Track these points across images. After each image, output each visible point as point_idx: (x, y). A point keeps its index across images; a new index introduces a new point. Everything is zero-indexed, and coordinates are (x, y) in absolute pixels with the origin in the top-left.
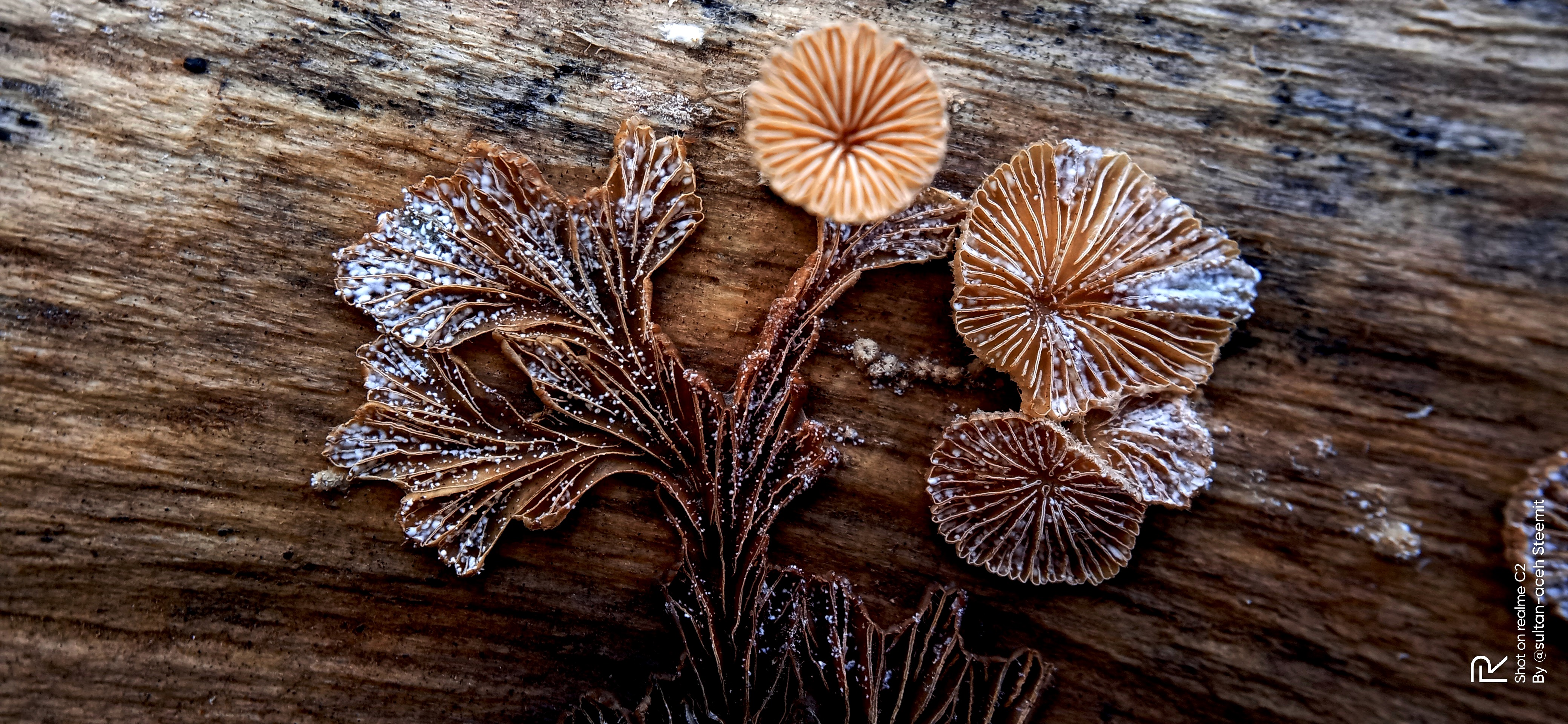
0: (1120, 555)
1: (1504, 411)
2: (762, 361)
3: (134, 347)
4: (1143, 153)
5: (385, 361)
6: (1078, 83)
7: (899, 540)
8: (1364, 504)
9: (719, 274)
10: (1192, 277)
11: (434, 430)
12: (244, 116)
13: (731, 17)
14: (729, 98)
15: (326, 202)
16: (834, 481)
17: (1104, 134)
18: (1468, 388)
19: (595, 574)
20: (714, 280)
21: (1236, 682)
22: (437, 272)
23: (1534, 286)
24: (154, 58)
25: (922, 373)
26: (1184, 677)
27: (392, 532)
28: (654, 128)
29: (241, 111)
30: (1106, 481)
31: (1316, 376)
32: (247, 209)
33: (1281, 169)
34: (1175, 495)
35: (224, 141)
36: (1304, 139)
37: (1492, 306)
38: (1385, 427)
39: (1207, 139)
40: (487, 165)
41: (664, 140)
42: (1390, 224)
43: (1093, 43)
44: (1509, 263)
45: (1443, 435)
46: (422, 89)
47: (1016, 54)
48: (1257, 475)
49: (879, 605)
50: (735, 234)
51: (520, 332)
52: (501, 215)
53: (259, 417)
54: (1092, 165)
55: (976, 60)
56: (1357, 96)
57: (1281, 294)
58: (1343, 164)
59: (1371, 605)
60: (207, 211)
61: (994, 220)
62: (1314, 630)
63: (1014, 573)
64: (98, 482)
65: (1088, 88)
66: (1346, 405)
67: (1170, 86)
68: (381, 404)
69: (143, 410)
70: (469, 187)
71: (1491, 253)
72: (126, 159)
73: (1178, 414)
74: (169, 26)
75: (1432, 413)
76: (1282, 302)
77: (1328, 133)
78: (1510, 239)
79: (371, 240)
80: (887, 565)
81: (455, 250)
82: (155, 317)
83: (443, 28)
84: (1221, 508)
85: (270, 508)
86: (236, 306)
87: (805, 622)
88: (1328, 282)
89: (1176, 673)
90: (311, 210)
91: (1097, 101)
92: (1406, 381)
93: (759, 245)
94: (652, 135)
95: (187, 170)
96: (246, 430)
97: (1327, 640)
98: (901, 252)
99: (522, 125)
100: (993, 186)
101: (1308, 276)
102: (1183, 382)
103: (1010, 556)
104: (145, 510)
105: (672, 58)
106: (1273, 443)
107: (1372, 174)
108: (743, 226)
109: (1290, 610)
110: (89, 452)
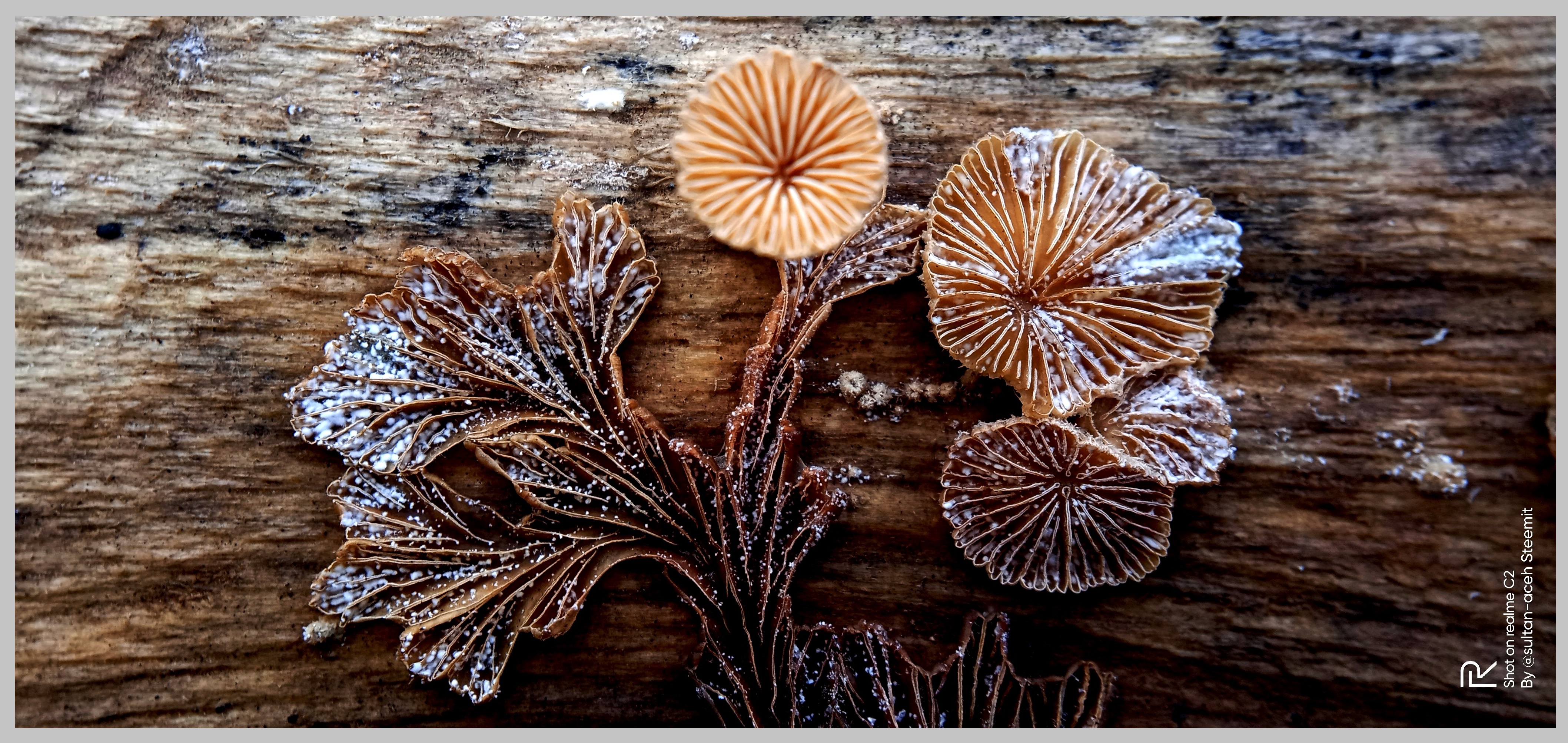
0: (1158, 545)
1: (1521, 319)
2: (748, 416)
3: (94, 533)
4: (1095, 128)
5: (359, 494)
6: (1014, 70)
7: (925, 574)
8: (1398, 443)
9: (687, 334)
10: (1171, 243)
11: (423, 556)
12: (168, 272)
13: (648, 73)
14: (663, 155)
15: (268, 343)
16: (847, 525)
17: (1051, 116)
18: (1478, 302)
19: (617, 671)
20: (684, 342)
21: (1307, 655)
22: (396, 391)
23: (1525, 185)
24: (64, 233)
25: (914, 395)
26: (1252, 660)
27: (398, 672)
28: (592, 200)
29: (163, 268)
30: (1127, 470)
31: (1321, 320)
32: (188, 367)
33: (1239, 116)
34: (1201, 472)
35: (152, 302)
36: (1255, 82)
37: (1486, 214)
38: (1402, 359)
39: (1157, 100)
40: (427, 272)
41: (604, 210)
42: (1363, 150)
43: (1021, 27)
44: (1493, 167)
45: (1464, 355)
46: (347, 208)
47: (945, 53)
48: (1282, 434)
49: (919, 646)
50: (695, 292)
51: (492, 436)
52: (450, 320)
53: (238, 580)
54: (1045, 148)
55: (905, 67)
56: (1300, 28)
57: (1266, 243)
58: (1302, 99)
59: (1429, 547)
60: (147, 378)
61: (956, 225)
62: (1374, 585)
63: (1052, 585)
64: (78, 684)
65: (1025, 73)
66: (1359, 344)
67: (1108, 54)
68: (363, 541)
69: (114, 597)
70: (413, 298)
71: (1472, 160)
72: (52, 341)
73: (1186, 387)
74: (74, 196)
75: (1448, 336)
76: (1269, 251)
77: (1279, 71)
78: (1489, 142)
79: (321, 372)
80: (918, 602)
81: (409, 365)
82: (111, 498)
83: (357, 142)
84: (1251, 475)
85: (265, 673)
86: (194, 470)
87: (845, 680)
88: (1312, 221)
89: (1243, 657)
90: (255, 354)
91: (1037, 84)
92: (1413, 308)
93: (722, 298)
94: (590, 207)
95: (118, 339)
96: (226, 596)
97: (1392, 592)
98: (868, 276)
99: (457, 224)
100: (948, 190)
101: (1290, 219)
102: (1185, 353)
103: (1044, 568)
104: (134, 703)
105: (596, 126)
106: (1291, 397)
107: (1333, 104)
108: (702, 282)
109: (1346, 568)
110: (63, 654)
